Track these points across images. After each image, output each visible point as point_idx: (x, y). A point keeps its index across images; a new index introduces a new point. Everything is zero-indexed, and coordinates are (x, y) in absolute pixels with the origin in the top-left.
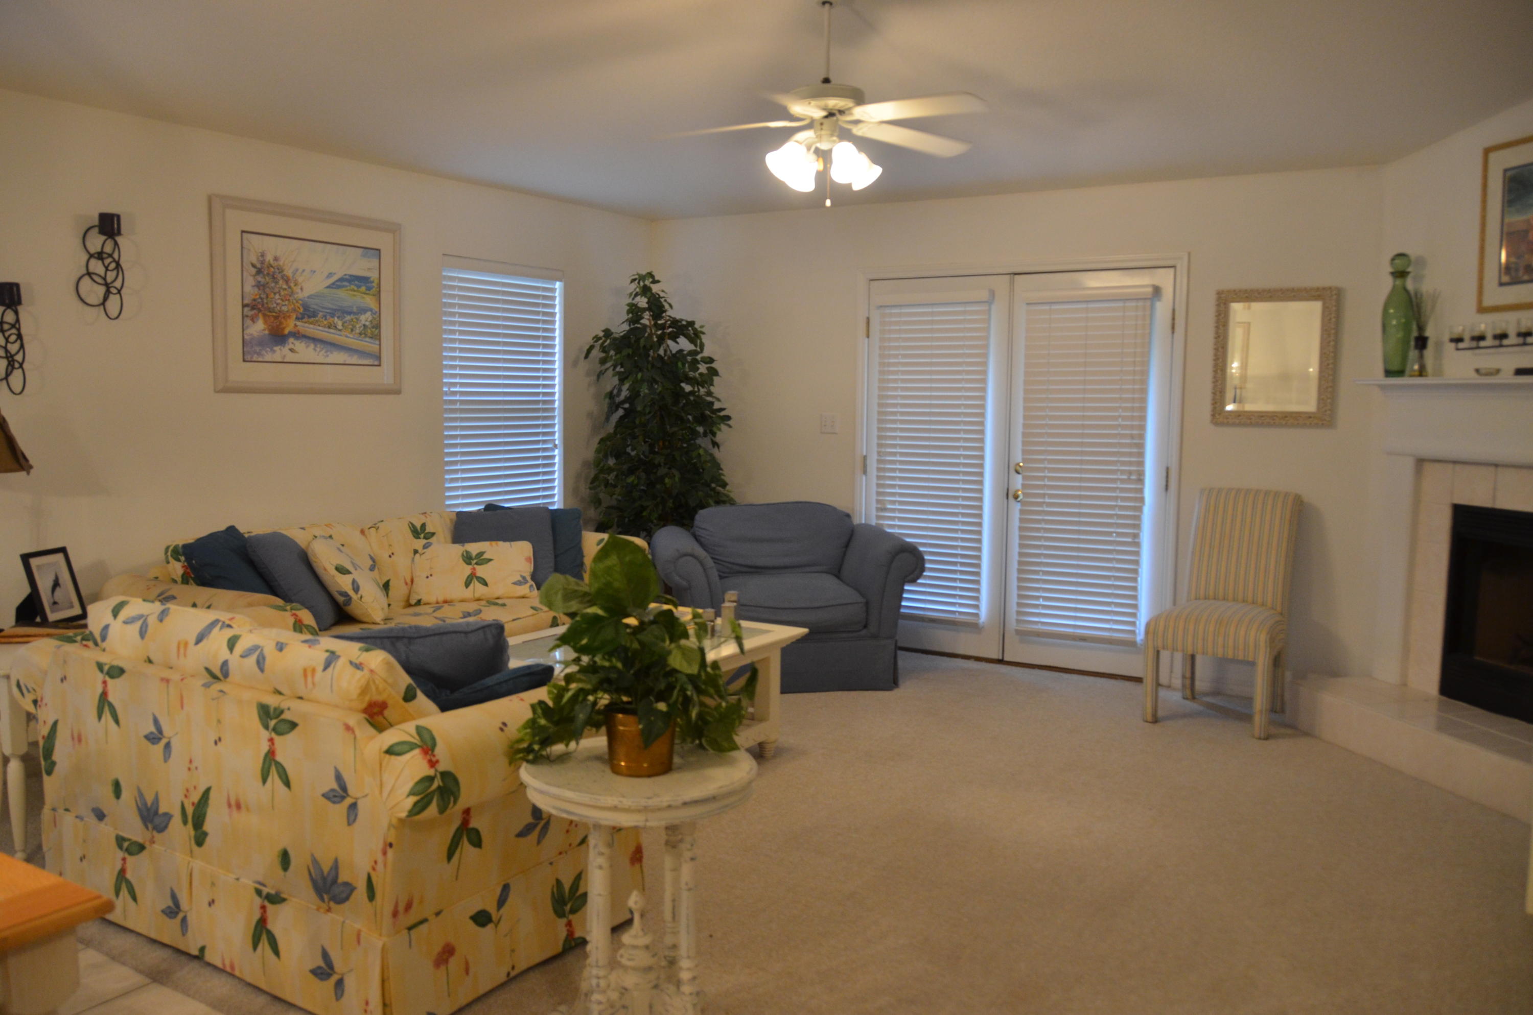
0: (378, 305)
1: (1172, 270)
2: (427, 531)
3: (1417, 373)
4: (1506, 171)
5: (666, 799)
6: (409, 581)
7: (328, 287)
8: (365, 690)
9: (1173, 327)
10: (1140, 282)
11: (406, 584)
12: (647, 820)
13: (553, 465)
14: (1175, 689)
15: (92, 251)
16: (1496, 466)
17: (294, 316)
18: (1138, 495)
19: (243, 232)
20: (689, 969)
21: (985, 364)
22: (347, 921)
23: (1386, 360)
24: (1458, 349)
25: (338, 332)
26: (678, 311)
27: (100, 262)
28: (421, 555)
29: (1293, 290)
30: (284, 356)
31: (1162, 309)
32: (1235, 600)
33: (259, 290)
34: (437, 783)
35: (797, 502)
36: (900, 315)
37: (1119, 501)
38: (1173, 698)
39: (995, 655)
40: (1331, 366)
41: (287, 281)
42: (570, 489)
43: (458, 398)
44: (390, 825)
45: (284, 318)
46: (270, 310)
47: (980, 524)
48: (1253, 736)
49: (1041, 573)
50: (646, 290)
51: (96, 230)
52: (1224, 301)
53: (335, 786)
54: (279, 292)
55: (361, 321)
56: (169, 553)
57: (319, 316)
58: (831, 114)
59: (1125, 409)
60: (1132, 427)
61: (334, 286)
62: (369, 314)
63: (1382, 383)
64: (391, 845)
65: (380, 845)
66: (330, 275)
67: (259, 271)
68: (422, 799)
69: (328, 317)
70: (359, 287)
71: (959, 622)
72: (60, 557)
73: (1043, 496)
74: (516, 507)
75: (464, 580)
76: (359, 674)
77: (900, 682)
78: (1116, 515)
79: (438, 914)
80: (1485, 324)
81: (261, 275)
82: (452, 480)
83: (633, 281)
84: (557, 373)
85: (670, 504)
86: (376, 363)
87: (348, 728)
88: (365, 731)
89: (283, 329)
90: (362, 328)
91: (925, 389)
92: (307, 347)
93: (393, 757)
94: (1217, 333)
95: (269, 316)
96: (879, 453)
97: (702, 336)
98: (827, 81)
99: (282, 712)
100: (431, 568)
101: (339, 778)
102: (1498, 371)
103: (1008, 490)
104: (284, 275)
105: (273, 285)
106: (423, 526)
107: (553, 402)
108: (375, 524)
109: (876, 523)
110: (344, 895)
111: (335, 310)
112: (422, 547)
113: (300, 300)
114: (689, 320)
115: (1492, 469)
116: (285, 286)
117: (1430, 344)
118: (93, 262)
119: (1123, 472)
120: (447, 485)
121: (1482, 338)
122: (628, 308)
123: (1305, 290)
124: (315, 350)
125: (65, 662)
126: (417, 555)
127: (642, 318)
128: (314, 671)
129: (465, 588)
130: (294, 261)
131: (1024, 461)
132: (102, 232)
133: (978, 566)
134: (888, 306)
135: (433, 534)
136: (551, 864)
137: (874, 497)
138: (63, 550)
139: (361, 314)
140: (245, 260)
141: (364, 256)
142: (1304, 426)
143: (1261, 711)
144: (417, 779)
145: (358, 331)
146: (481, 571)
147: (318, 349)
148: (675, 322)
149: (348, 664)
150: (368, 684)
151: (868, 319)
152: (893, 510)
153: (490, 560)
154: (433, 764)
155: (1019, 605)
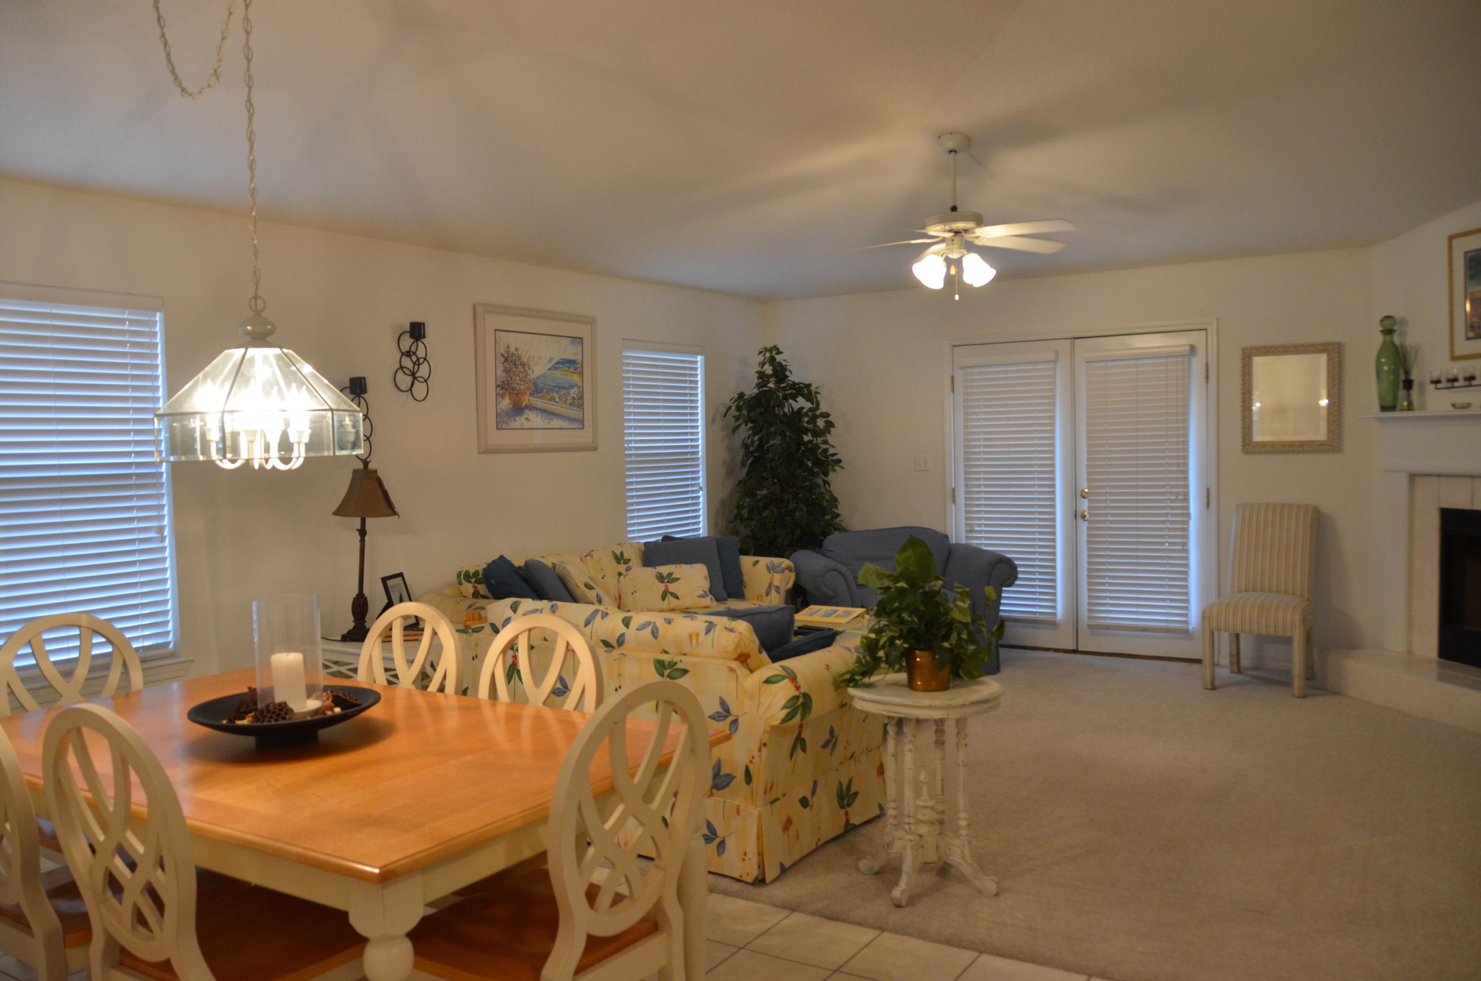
0: (581, 382)
1: (1204, 332)
2: (625, 557)
3: (1406, 408)
4: (1466, 253)
5: (960, 700)
6: (618, 598)
7: (550, 369)
8: (738, 646)
9: (1207, 377)
10: (1180, 342)
11: (616, 599)
12: (948, 715)
13: (698, 504)
14: (1223, 667)
15: (403, 351)
16: (1472, 477)
17: (528, 393)
18: (1185, 512)
19: (496, 330)
20: (965, 819)
21: (1053, 411)
22: (728, 801)
23: (1381, 398)
24: (1437, 389)
25: (557, 404)
26: (795, 377)
27: (408, 359)
28: (625, 576)
29: (1303, 346)
30: (522, 424)
31: (1197, 364)
32: (1270, 591)
33: (506, 373)
34: (801, 700)
35: (904, 527)
36: (980, 373)
37: (1170, 517)
38: (1224, 673)
39: (1071, 646)
40: (1337, 404)
41: (523, 365)
42: (712, 523)
43: (633, 452)
44: (765, 731)
45: (522, 394)
46: (513, 389)
47: (1054, 540)
48: (1294, 696)
49: (1107, 578)
50: (772, 360)
51: (408, 335)
52: (1248, 355)
53: (719, 709)
54: (519, 375)
55: (571, 394)
56: (462, 577)
57: (544, 392)
58: (957, 233)
59: (1171, 443)
60: (1177, 457)
61: (553, 368)
62: (575, 389)
63: (1378, 416)
64: (765, 745)
65: (758, 745)
66: (551, 359)
67: (506, 360)
68: (792, 711)
69: (550, 392)
70: (569, 368)
71: (1040, 620)
72: (400, 579)
73: (1106, 515)
74: (685, 538)
75: (661, 595)
76: (732, 635)
77: (1001, 667)
78: (1167, 528)
79: (784, 795)
80: (1457, 369)
81: (507, 363)
82: (633, 518)
83: (760, 352)
84: (700, 430)
85: (798, 532)
86: (581, 427)
87: (731, 670)
88: (742, 671)
89: (522, 403)
90: (572, 400)
91: (1004, 433)
92: (537, 416)
93: (770, 685)
94: (1243, 380)
95: (512, 393)
96: (966, 486)
97: (818, 396)
98: (954, 209)
99: (676, 664)
100: (634, 586)
101: (723, 703)
102: (1469, 405)
103: (1076, 511)
104: (522, 361)
105: (515, 369)
106: (622, 553)
107: (697, 453)
108: (590, 553)
109: (966, 543)
110: (725, 783)
111: (553, 386)
112: (624, 570)
113: (531, 380)
114: (807, 382)
115: (1469, 480)
116: (522, 370)
117: (1415, 385)
118: (404, 358)
119: (1171, 493)
120: (629, 522)
121: (1455, 380)
122: (757, 375)
123: (1313, 345)
124: (542, 418)
125: (477, 645)
126: (622, 577)
127: (769, 382)
128: (697, 635)
129: (661, 600)
130: (528, 350)
131: (1089, 488)
132: (412, 337)
133: (1054, 574)
134: (969, 367)
135: (629, 560)
136: (837, 770)
137: (963, 521)
138: (401, 575)
139: (571, 389)
140: (497, 352)
141: (572, 343)
142: (1317, 452)
143: (1299, 675)
144: (789, 697)
145: (569, 402)
146: (672, 587)
147: (544, 418)
148: (793, 385)
149: (724, 629)
150: (739, 642)
151: (953, 377)
152: (980, 532)
153: (678, 579)
154: (798, 688)
155: (1090, 604)
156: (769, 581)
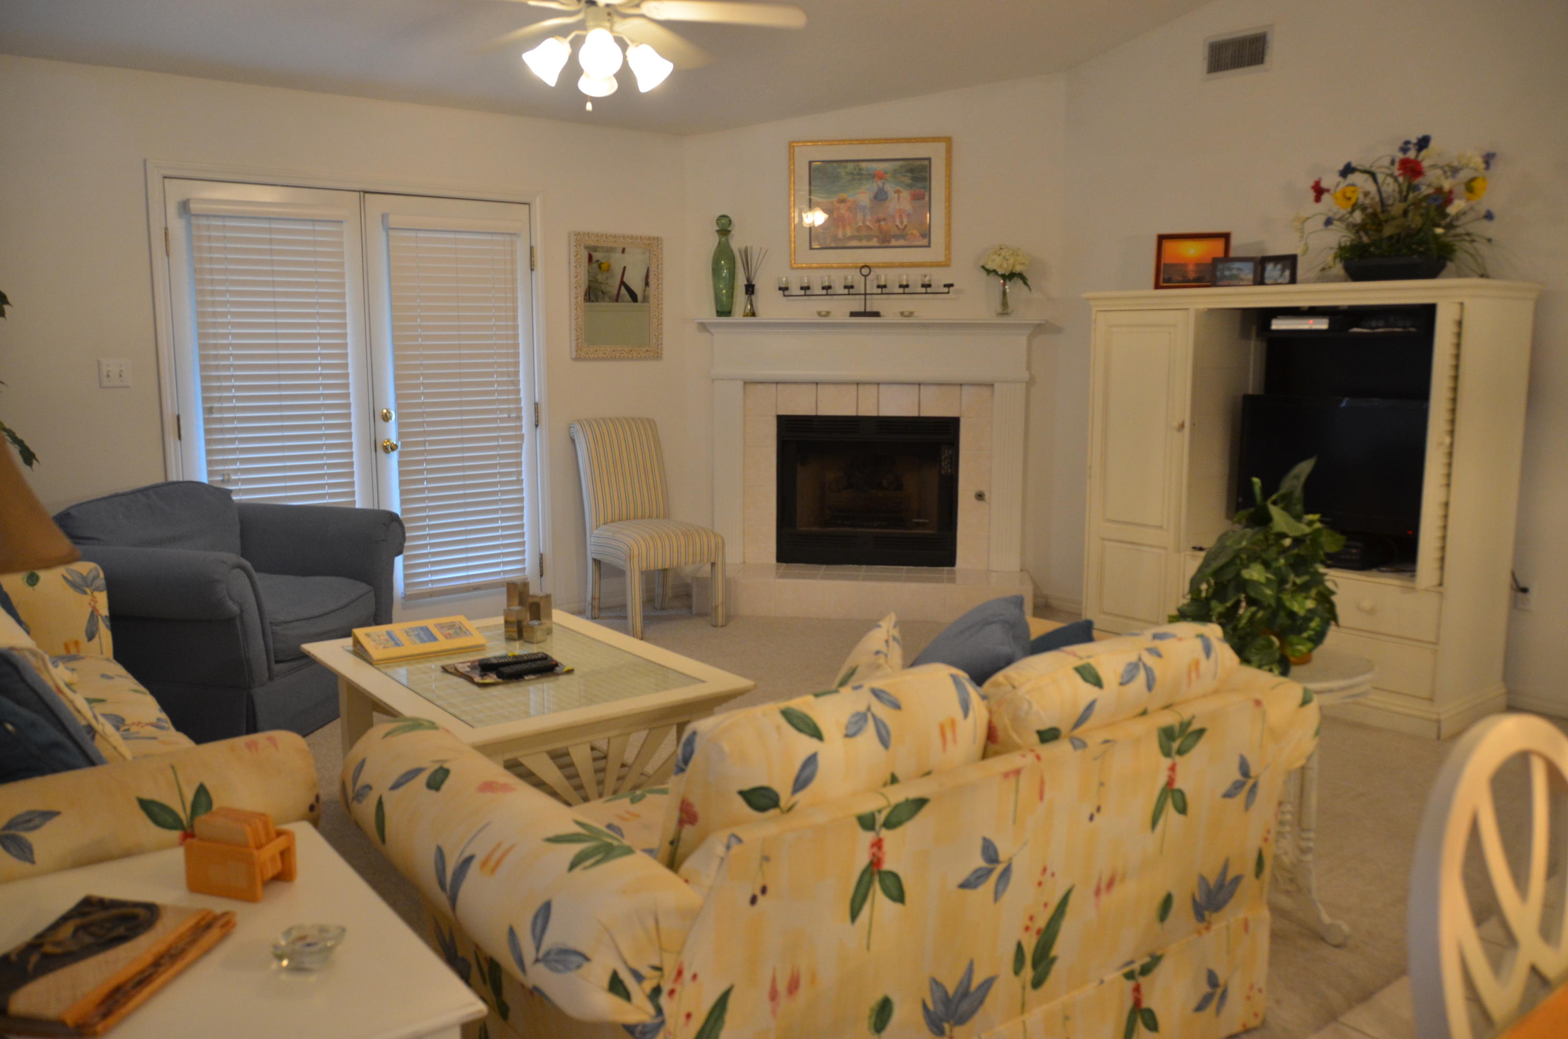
1: (527, 206)
3: (746, 314)
4: (810, 163)
9: (532, 264)
16: (816, 383)
18: (519, 433)
22: (1231, 921)
23: (717, 302)
24: (786, 296)
31: (522, 247)
37: (500, 441)
40: (660, 306)
47: (352, 485)
52: (579, 242)
53: (1236, 776)
59: (500, 346)
60: (508, 364)
63: (714, 321)
78: (499, 455)
87: (1257, 703)
94: (576, 272)
96: (206, 410)
101: (1243, 764)
103: (375, 441)
110: (1229, 894)
115: (813, 386)
117: (758, 291)
121: (808, 288)
128: (1198, 663)
131: (398, 406)
137: (203, 468)
142: (642, 358)
143: (722, 603)
151: (167, 230)
152: (236, 482)
155: (406, 567)
156: (89, 610)
